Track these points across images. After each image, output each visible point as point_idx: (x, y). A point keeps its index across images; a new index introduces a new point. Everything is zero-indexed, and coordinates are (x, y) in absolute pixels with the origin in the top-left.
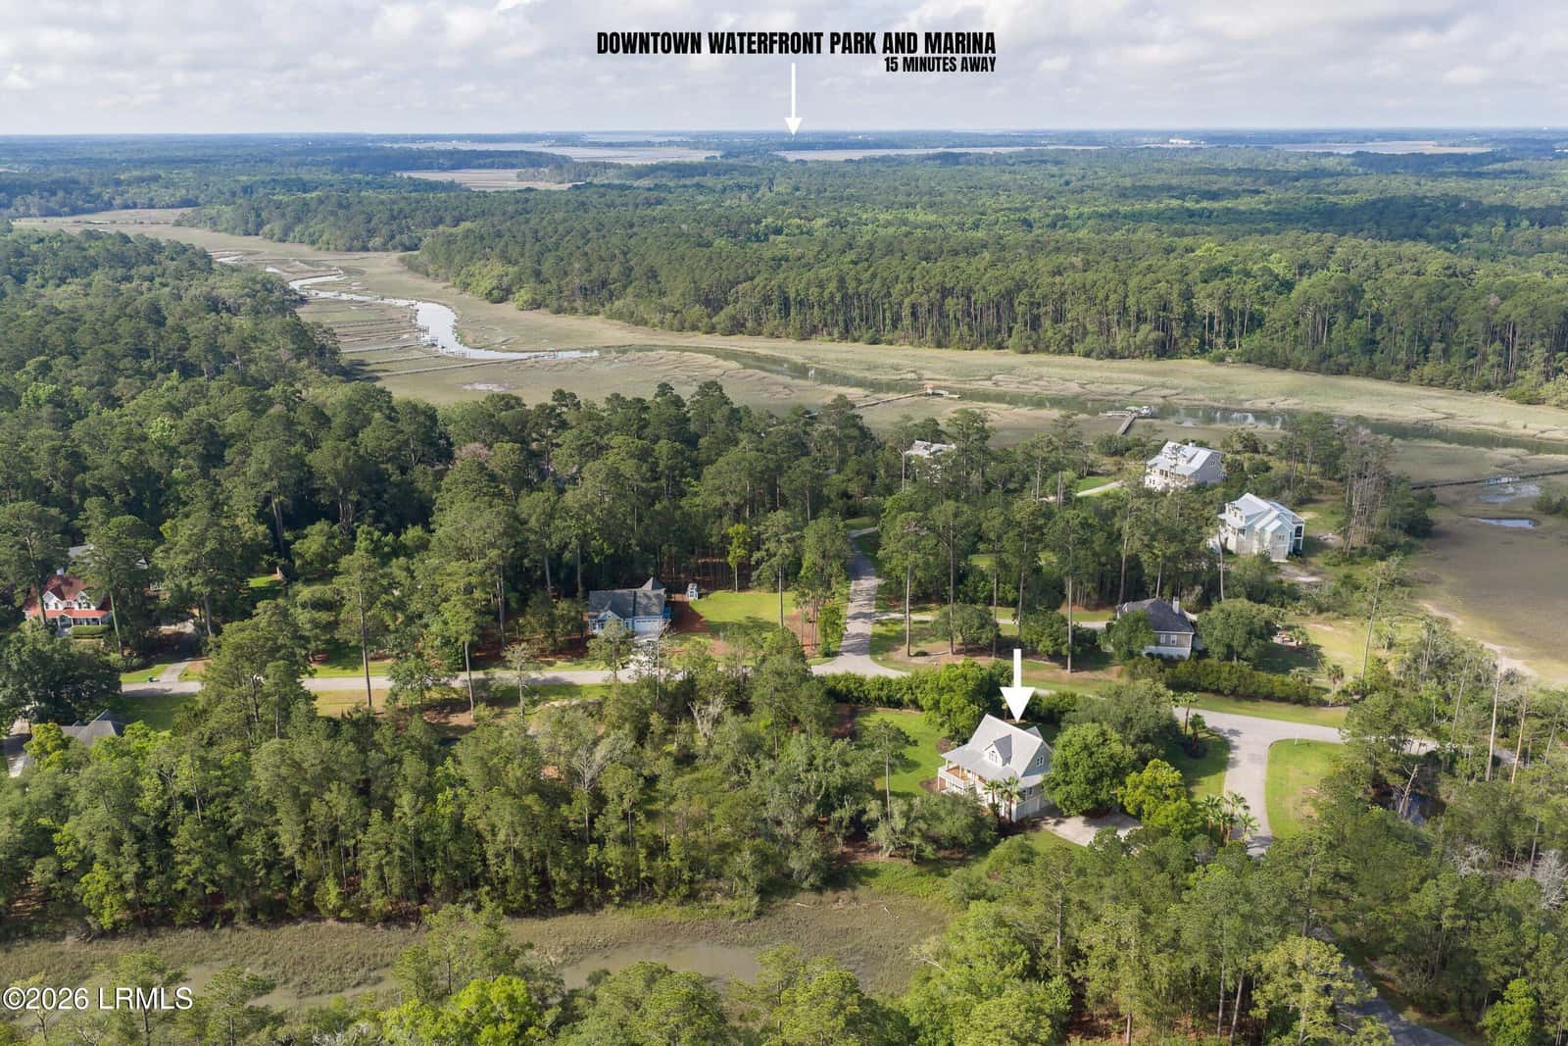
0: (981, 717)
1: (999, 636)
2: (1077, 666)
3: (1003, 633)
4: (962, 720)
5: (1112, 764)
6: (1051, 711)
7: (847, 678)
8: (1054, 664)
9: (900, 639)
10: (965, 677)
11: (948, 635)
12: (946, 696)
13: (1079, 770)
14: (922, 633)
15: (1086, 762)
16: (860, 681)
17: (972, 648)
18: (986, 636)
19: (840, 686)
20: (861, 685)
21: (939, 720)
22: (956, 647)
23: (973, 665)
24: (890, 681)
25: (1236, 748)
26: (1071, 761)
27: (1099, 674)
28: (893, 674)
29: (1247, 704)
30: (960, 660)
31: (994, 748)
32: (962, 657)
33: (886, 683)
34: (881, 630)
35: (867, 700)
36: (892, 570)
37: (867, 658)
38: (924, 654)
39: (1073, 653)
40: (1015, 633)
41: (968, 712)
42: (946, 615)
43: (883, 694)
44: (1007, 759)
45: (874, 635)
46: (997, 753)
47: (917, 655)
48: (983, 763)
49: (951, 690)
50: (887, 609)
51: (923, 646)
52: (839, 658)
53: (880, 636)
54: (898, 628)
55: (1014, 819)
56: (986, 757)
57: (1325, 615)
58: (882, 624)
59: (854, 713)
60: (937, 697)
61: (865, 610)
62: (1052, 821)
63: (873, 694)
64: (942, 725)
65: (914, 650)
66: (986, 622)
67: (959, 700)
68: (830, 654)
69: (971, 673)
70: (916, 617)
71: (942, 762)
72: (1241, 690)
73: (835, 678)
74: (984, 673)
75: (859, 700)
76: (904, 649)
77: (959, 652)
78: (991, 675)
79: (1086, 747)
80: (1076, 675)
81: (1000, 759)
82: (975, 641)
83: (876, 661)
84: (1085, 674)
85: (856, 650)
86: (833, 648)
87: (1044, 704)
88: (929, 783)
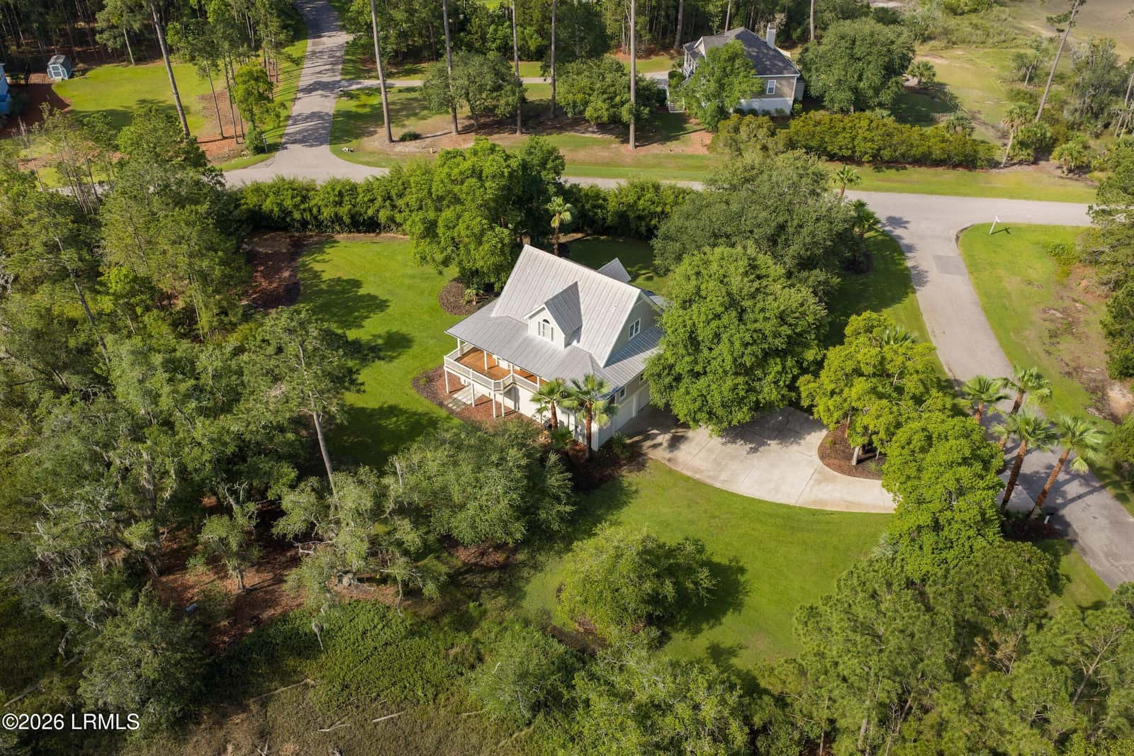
0: (517, 249)
1: (523, 100)
2: (644, 138)
3: (531, 97)
4: (482, 258)
5: (786, 330)
6: (622, 216)
7: (279, 188)
8: (607, 137)
9: (375, 117)
10: (478, 174)
11: (448, 104)
12: (448, 214)
13: (723, 347)
14: (409, 108)
15: (736, 335)
16: (303, 193)
17: (487, 122)
18: (505, 103)
19: (268, 205)
20: (305, 199)
21: (439, 257)
22: (463, 123)
23: (492, 149)
24: (353, 189)
25: (910, 248)
26: (704, 334)
27: (674, 147)
28: (359, 174)
29: (892, 173)
30: (469, 143)
31: (547, 314)
32: (473, 136)
33: (344, 192)
34: (350, 105)
35: (319, 225)
36: (360, 13)
37: (325, 149)
38: (415, 137)
39: (638, 117)
40: (547, 96)
41: (491, 240)
42: (442, 73)
43: (344, 211)
44: (573, 331)
45: (338, 114)
46: (553, 323)
47: (403, 139)
48: (528, 343)
49: (457, 200)
50: (360, 74)
51: (412, 125)
52: (279, 155)
53: (348, 115)
54: (374, 101)
55: (595, 447)
56: (532, 330)
57: (932, 43)
58: (350, 96)
59: (298, 248)
60: (431, 215)
61: (326, 78)
62: (664, 438)
63: (327, 213)
64: (446, 262)
65: (398, 132)
66: (503, 80)
67: (472, 220)
68: (263, 149)
69: (490, 165)
70: (400, 83)
71: (451, 343)
72: (886, 154)
73: (257, 189)
74: (514, 163)
75: (304, 224)
76: (383, 132)
77: (466, 130)
78: (525, 166)
79: (732, 302)
80: (643, 151)
81: (560, 336)
82: (490, 111)
83: (339, 153)
84: (656, 149)
85: (306, 139)
86: (270, 139)
87: (612, 205)
88: (430, 380)
